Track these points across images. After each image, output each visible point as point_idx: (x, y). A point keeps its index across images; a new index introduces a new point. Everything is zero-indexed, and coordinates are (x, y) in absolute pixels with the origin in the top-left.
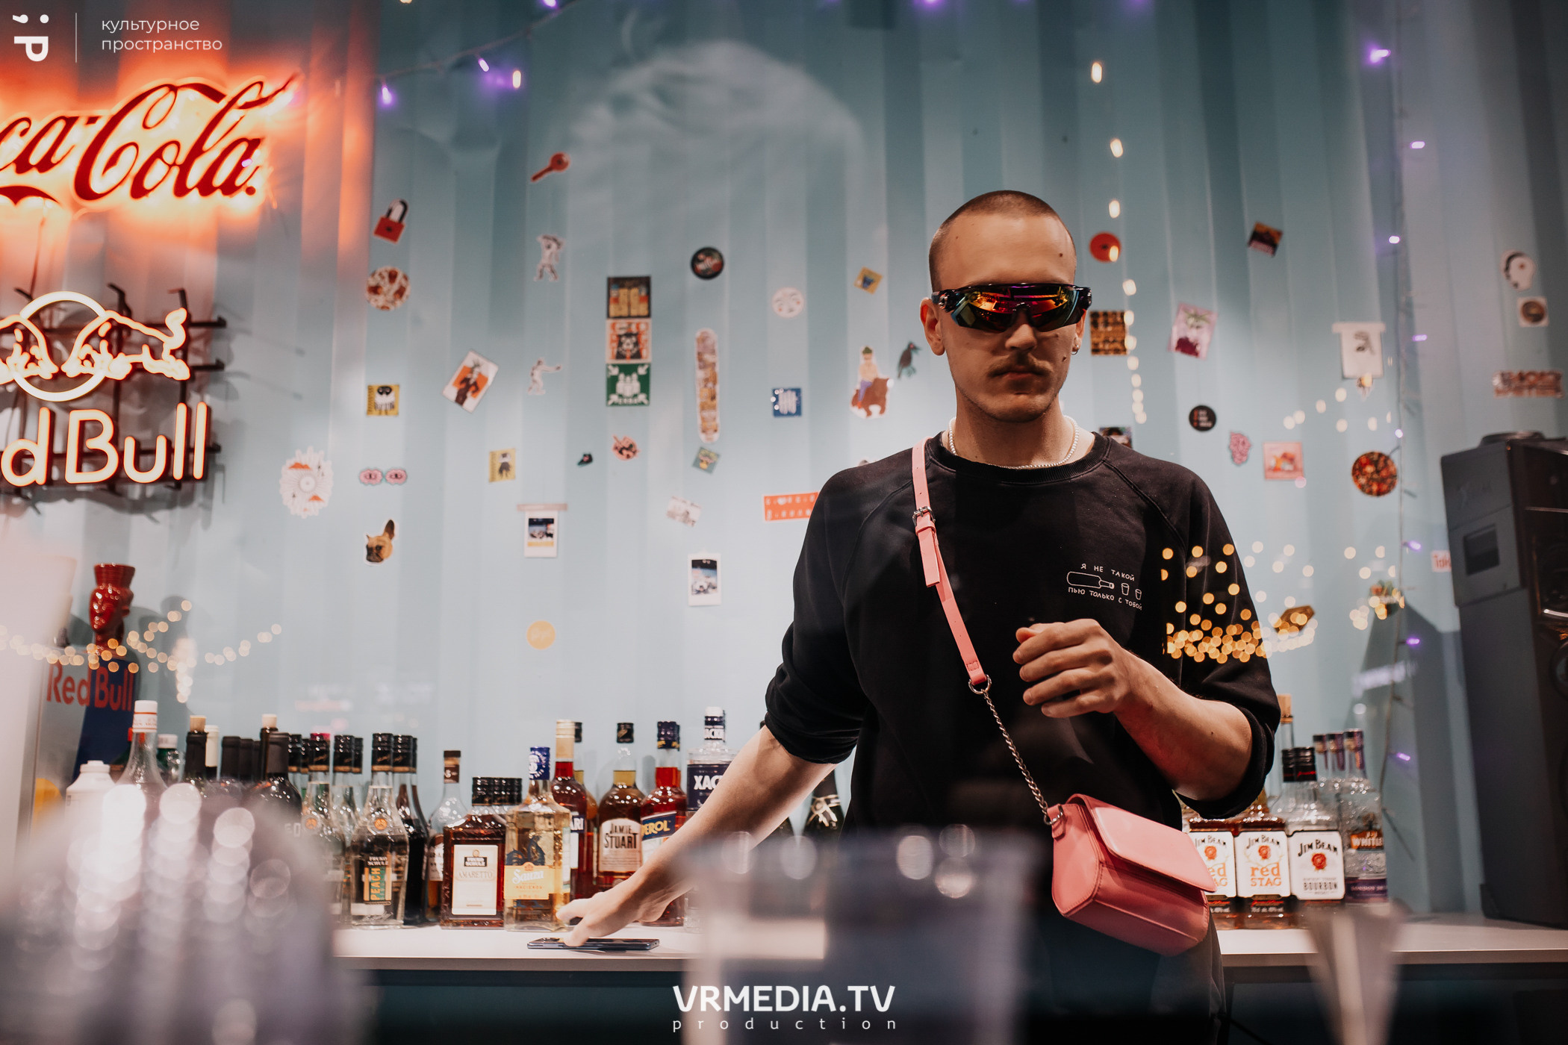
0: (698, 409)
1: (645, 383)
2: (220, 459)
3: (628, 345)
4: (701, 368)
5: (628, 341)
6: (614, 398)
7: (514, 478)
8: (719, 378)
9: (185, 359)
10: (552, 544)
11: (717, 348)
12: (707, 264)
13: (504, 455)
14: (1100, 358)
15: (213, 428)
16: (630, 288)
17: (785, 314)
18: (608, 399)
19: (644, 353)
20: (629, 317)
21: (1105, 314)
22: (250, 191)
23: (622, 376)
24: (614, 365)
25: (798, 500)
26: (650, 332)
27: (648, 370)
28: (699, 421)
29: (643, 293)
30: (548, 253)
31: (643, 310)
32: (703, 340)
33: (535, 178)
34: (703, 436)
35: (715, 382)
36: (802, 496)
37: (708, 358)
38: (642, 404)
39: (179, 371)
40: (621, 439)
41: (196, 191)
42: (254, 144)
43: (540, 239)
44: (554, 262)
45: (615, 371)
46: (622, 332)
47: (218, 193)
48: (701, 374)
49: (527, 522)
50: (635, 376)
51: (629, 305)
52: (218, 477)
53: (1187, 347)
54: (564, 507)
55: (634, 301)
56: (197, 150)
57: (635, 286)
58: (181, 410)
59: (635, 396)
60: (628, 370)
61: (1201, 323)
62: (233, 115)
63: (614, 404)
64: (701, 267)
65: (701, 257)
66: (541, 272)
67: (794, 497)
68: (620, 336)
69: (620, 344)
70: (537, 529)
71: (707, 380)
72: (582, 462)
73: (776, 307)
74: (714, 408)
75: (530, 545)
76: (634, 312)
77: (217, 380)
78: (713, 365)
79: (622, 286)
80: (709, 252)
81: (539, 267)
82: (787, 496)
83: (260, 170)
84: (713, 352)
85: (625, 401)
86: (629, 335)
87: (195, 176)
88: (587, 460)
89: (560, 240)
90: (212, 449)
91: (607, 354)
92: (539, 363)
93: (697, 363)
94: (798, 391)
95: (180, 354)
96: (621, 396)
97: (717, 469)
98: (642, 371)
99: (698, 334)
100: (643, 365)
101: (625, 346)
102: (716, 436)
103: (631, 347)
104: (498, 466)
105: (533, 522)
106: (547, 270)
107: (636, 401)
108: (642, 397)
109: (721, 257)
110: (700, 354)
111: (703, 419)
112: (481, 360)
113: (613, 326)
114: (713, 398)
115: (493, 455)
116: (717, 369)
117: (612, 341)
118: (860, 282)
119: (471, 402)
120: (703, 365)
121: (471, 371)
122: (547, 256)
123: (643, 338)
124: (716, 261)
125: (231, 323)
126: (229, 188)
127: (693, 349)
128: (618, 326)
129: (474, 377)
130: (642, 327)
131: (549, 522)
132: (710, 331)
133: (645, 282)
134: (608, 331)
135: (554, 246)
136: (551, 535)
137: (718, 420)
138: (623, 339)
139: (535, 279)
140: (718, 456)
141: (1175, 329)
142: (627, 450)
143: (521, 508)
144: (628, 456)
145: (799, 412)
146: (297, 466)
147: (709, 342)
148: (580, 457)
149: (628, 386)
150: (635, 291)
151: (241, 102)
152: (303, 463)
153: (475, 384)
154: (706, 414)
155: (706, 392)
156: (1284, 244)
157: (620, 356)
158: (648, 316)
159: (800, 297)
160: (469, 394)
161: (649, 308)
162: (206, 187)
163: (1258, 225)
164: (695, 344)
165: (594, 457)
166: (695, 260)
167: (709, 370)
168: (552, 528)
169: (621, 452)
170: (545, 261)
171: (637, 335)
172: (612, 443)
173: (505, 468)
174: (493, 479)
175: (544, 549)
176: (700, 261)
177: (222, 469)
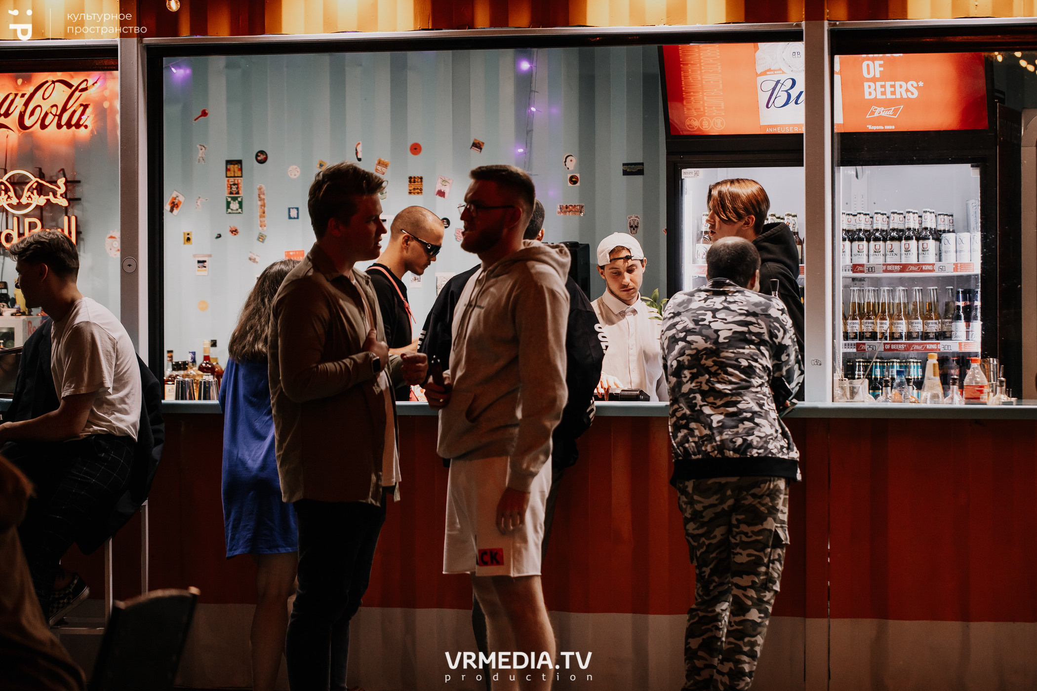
0: (259, 217)
1: (240, 203)
2: (82, 236)
3: (234, 188)
4: (260, 200)
5: (234, 187)
6: (229, 210)
7: (191, 244)
8: (266, 205)
9: (66, 198)
10: (206, 270)
11: (265, 192)
12: (261, 157)
13: (188, 234)
14: (412, 196)
15: (78, 223)
16: (234, 165)
17: (293, 177)
18: (227, 211)
19: (240, 192)
20: (235, 177)
21: (415, 177)
22: (86, 127)
23: (232, 201)
24: (229, 197)
25: (297, 253)
26: (242, 183)
27: (242, 199)
28: (259, 222)
29: (240, 167)
30: (201, 152)
31: (240, 175)
32: (260, 189)
33: (195, 120)
34: (260, 228)
35: (264, 207)
36: (299, 251)
37: (262, 196)
38: (240, 213)
39: (64, 203)
40: (232, 227)
41: (65, 127)
42: (86, 107)
43: (198, 146)
44: (204, 156)
45: (229, 200)
46: (232, 183)
47: (74, 128)
48: (259, 203)
49: (197, 262)
50: (237, 201)
51: (234, 172)
52: (82, 243)
53: (441, 194)
54: (210, 256)
55: (236, 170)
56: (64, 109)
57: (236, 164)
58: (66, 218)
59: (237, 210)
60: (234, 199)
61: (446, 184)
62: (77, 94)
63: (230, 213)
64: (259, 158)
65: (259, 154)
66: (199, 160)
67: (296, 251)
68: (231, 185)
69: (231, 188)
70: (201, 264)
71: (262, 206)
72: (217, 237)
73: (289, 174)
74: (264, 217)
75: (198, 271)
76: (236, 175)
77: (78, 204)
78: (264, 199)
79: (231, 164)
80: (262, 152)
81: (198, 158)
82: (293, 251)
83: (89, 119)
84: (264, 194)
85: (234, 212)
86: (234, 184)
87: (64, 121)
88: (219, 236)
89: (205, 146)
90: (78, 233)
91: (225, 193)
92: (199, 198)
93: (258, 198)
94: (297, 209)
95: (64, 196)
96: (232, 210)
97: (266, 241)
98: (239, 199)
99: (258, 187)
100: (239, 197)
101: (233, 189)
102: (265, 228)
103: (235, 189)
104: (186, 238)
105: (199, 262)
106: (201, 159)
107: (237, 212)
108: (240, 210)
109: (266, 155)
110: (259, 195)
111: (261, 221)
112: (179, 194)
113: (228, 181)
114: (264, 213)
115: (184, 233)
116: (265, 201)
117: (228, 187)
118: (318, 166)
119: (175, 211)
120: (261, 199)
121: (175, 199)
122: (201, 153)
123: (240, 185)
124: (265, 156)
125: (82, 181)
126: (78, 125)
127: (256, 192)
128: (230, 180)
129: (176, 201)
130: (239, 181)
131: (204, 261)
132: (263, 186)
133: (239, 162)
134: (226, 183)
135: (203, 148)
136: (205, 267)
137: (266, 222)
138: (232, 186)
139: (197, 163)
140: (266, 236)
141: (437, 186)
142: (234, 232)
143: (195, 256)
144: (235, 234)
145: (298, 218)
146: (111, 237)
147: (262, 190)
148: (216, 235)
149: (234, 206)
150: (236, 166)
151: (80, 88)
152: (114, 236)
153: (177, 204)
154: (261, 219)
155: (261, 211)
156: (484, 148)
157: (231, 193)
158: (241, 177)
159: (299, 170)
160: (175, 208)
161: (242, 173)
162: (69, 125)
163: (475, 140)
164: (257, 191)
165: (222, 235)
166: (257, 156)
167: (262, 202)
168: (206, 264)
169: (232, 233)
170: (200, 155)
171: (238, 184)
172: (229, 229)
173: (189, 239)
174: (184, 244)
175: (203, 272)
176: (259, 156)
177: (83, 240)
